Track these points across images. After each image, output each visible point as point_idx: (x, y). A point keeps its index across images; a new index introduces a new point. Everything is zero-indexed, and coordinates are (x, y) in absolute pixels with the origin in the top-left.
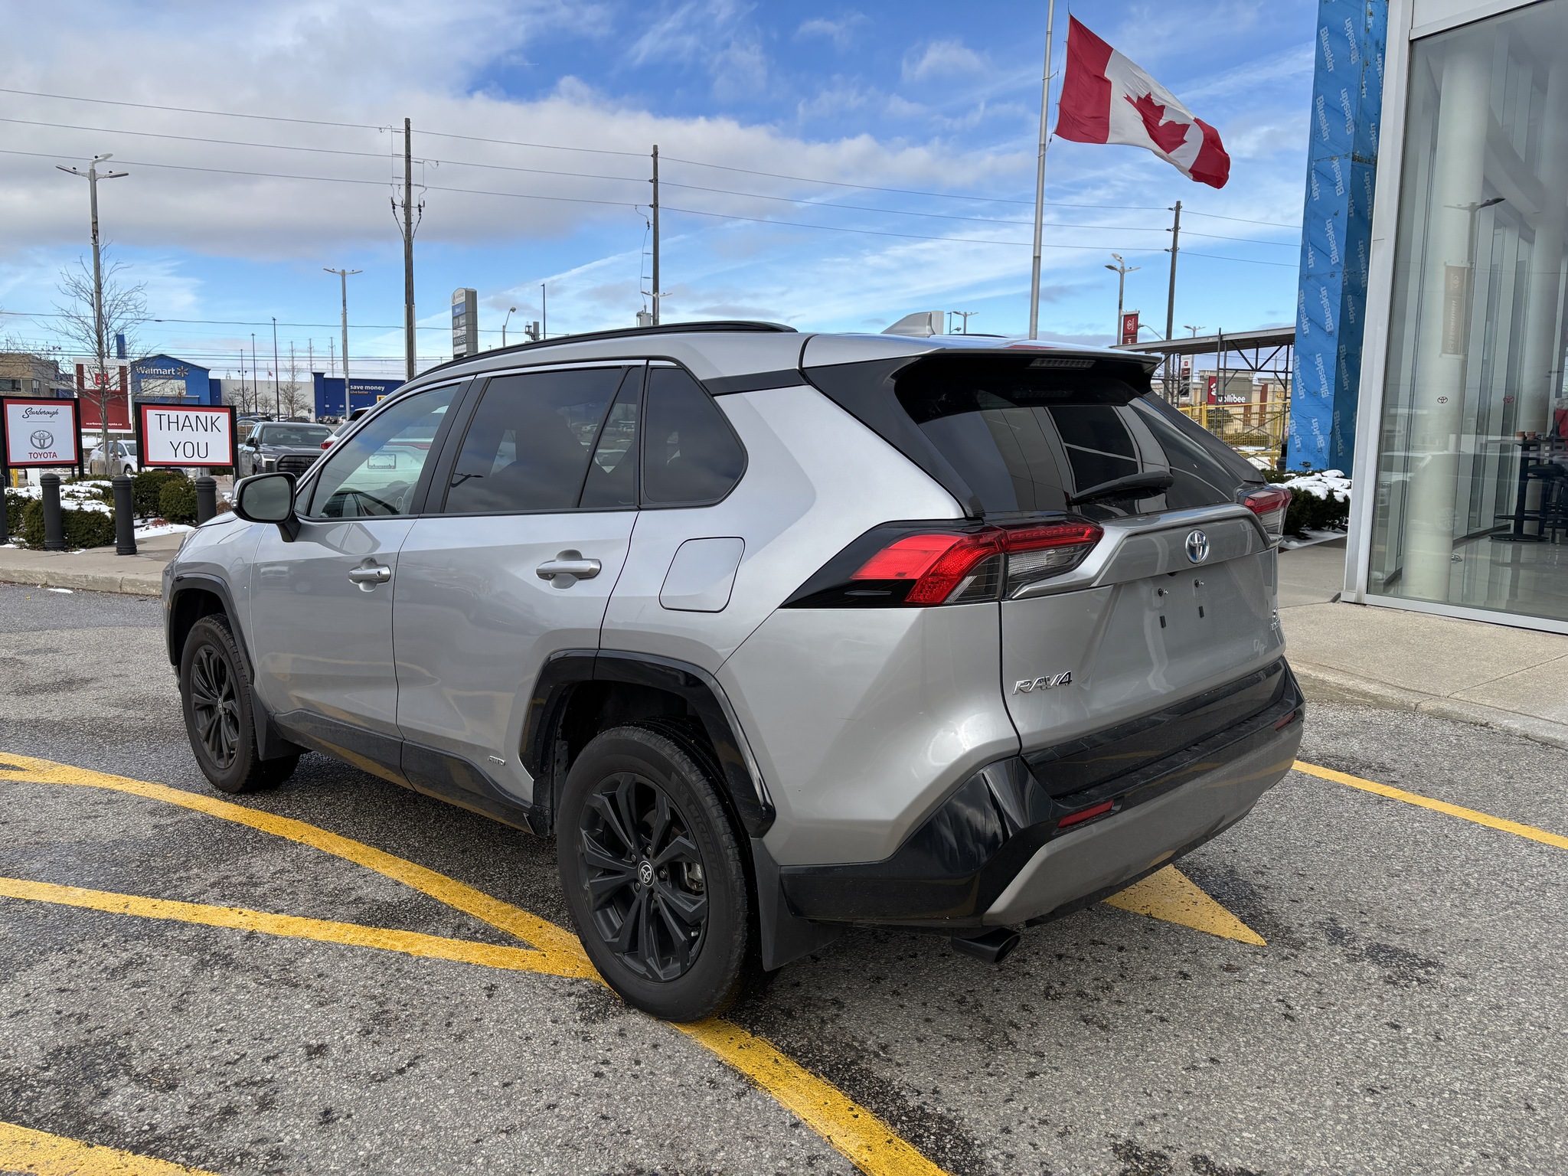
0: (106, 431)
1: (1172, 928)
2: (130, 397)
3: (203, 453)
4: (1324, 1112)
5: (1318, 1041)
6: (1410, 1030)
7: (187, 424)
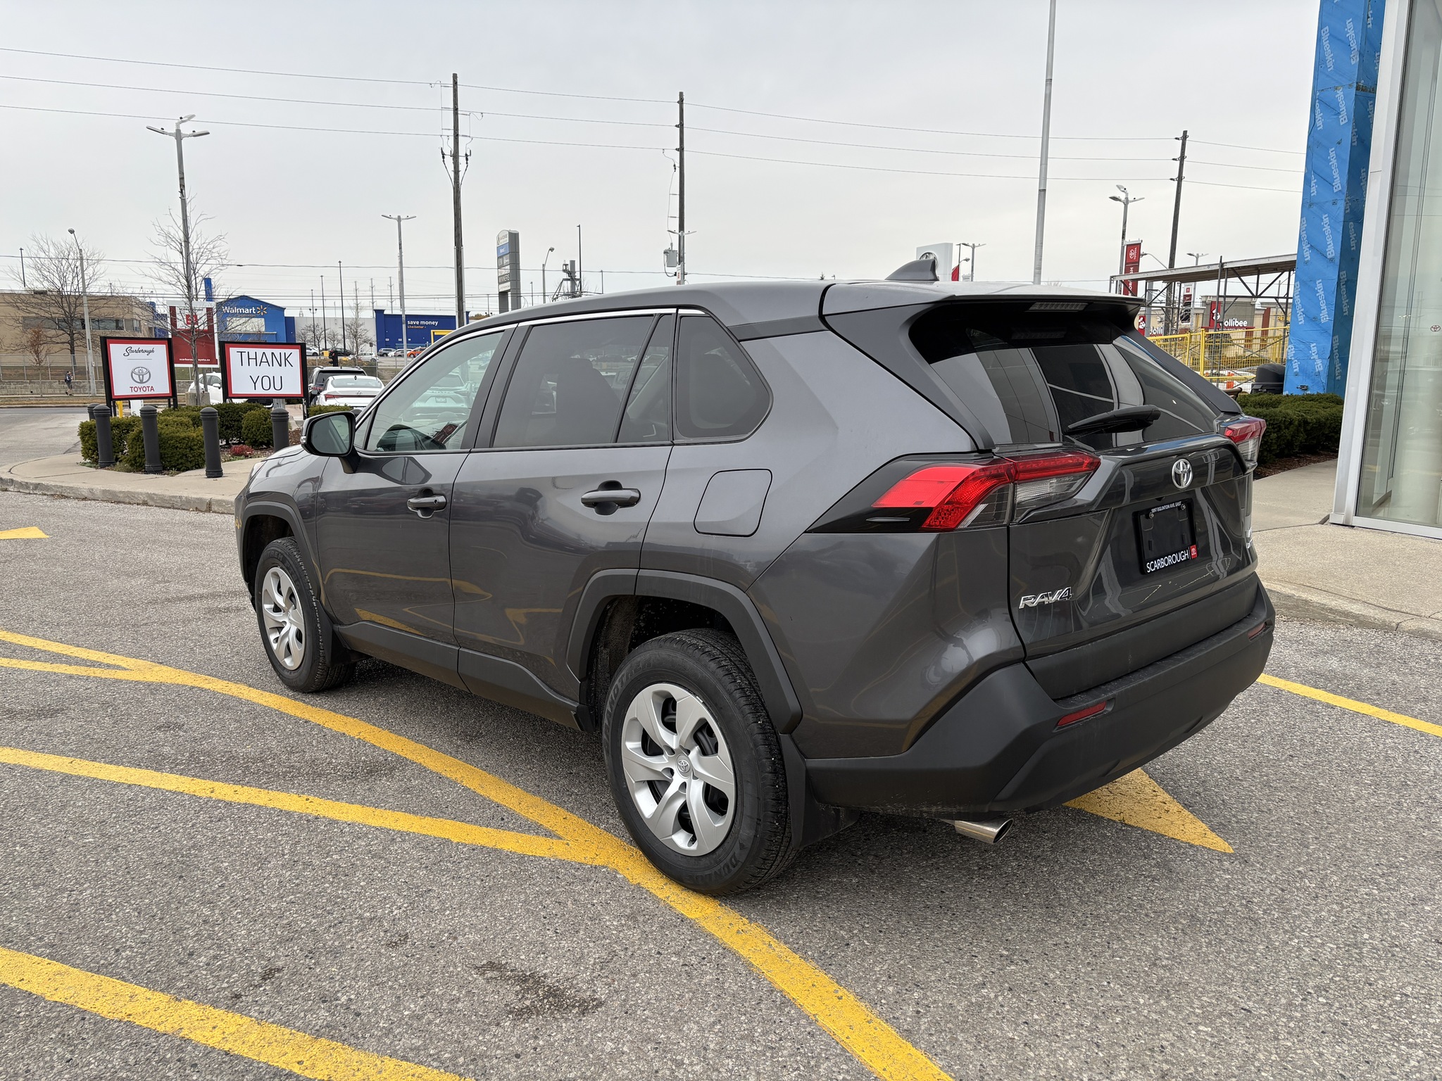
0: (196, 366)
1: (1144, 833)
2: (216, 335)
3: (278, 386)
4: (1278, 1010)
5: (1277, 944)
6: (1366, 936)
7: (264, 360)
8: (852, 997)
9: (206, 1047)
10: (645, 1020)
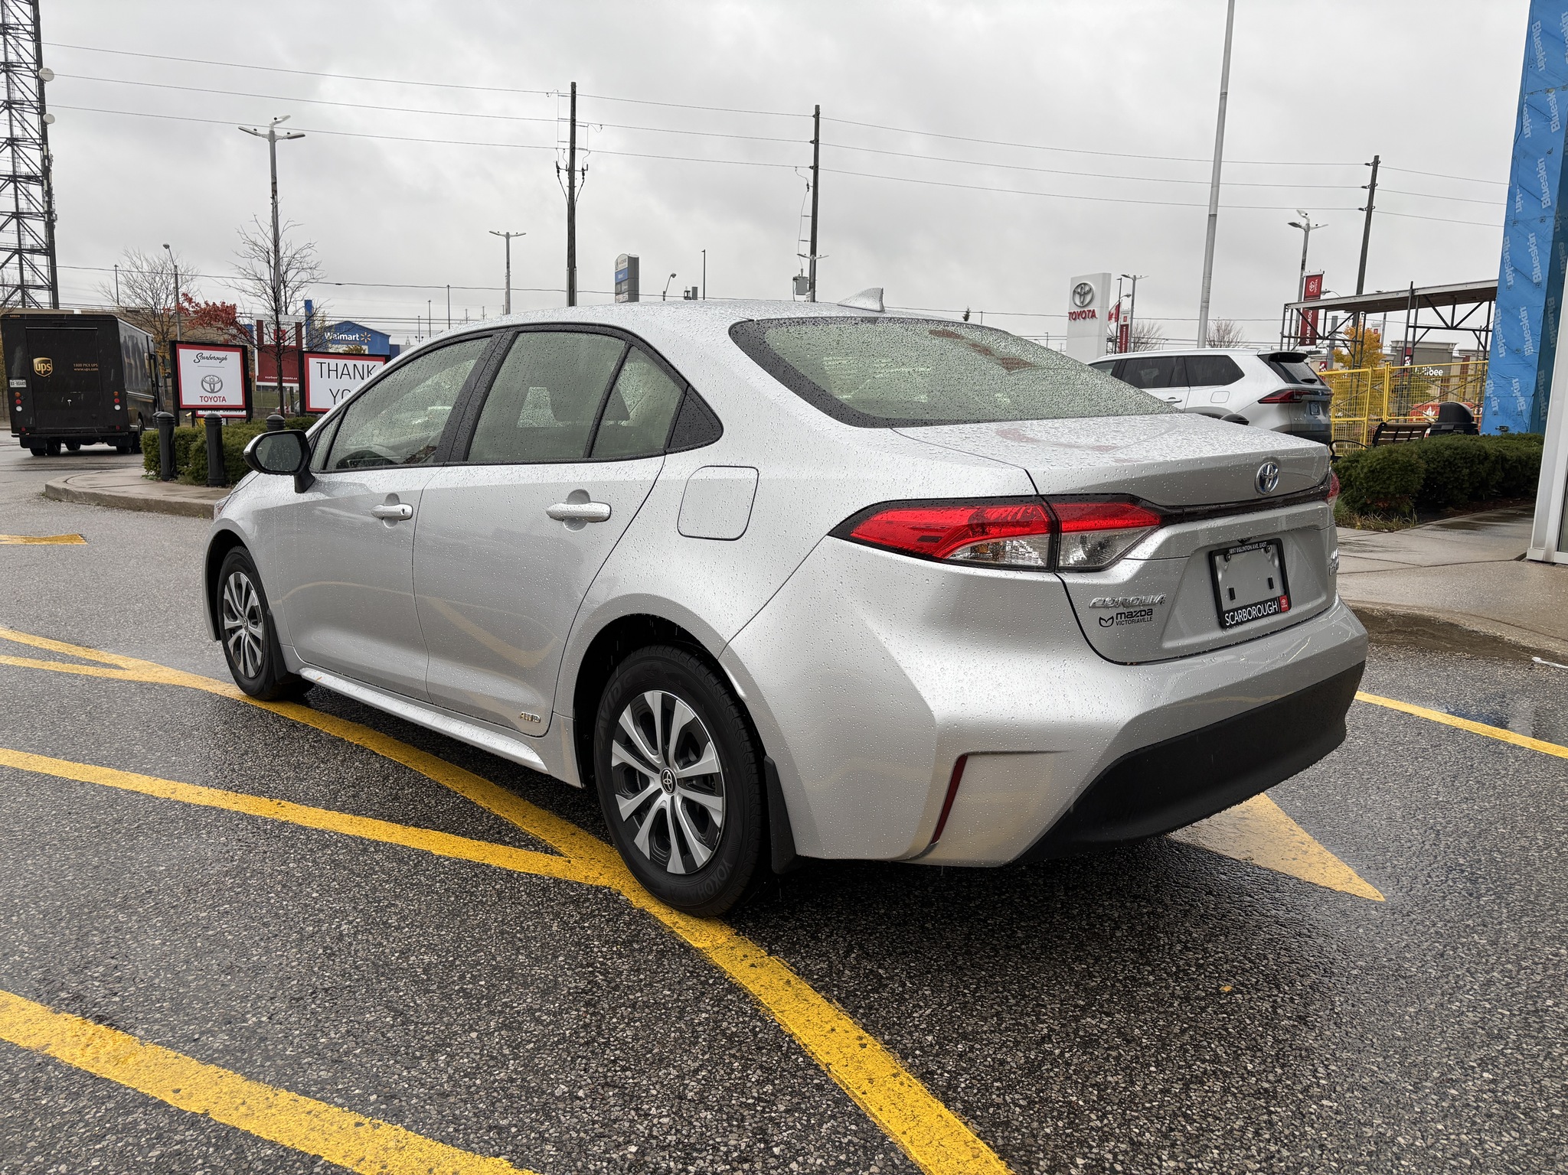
1: (1274, 875)
7: (345, 372)
8: (879, 1047)
9: (70, 1068)
10: (614, 1062)
